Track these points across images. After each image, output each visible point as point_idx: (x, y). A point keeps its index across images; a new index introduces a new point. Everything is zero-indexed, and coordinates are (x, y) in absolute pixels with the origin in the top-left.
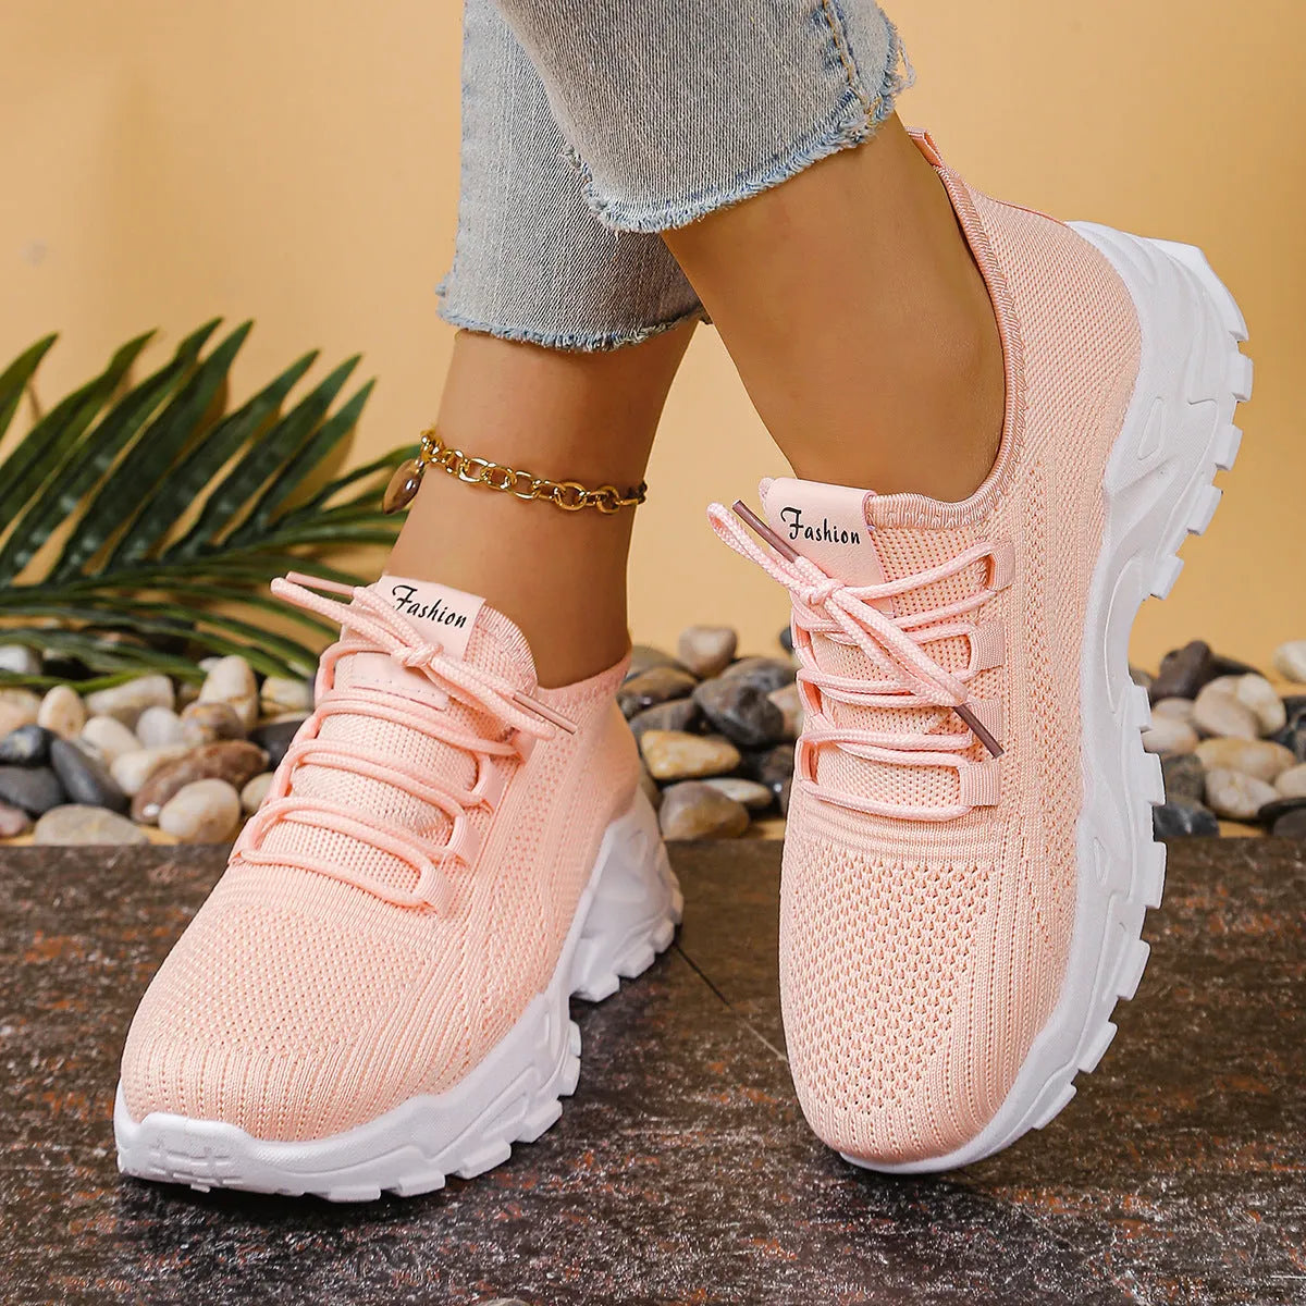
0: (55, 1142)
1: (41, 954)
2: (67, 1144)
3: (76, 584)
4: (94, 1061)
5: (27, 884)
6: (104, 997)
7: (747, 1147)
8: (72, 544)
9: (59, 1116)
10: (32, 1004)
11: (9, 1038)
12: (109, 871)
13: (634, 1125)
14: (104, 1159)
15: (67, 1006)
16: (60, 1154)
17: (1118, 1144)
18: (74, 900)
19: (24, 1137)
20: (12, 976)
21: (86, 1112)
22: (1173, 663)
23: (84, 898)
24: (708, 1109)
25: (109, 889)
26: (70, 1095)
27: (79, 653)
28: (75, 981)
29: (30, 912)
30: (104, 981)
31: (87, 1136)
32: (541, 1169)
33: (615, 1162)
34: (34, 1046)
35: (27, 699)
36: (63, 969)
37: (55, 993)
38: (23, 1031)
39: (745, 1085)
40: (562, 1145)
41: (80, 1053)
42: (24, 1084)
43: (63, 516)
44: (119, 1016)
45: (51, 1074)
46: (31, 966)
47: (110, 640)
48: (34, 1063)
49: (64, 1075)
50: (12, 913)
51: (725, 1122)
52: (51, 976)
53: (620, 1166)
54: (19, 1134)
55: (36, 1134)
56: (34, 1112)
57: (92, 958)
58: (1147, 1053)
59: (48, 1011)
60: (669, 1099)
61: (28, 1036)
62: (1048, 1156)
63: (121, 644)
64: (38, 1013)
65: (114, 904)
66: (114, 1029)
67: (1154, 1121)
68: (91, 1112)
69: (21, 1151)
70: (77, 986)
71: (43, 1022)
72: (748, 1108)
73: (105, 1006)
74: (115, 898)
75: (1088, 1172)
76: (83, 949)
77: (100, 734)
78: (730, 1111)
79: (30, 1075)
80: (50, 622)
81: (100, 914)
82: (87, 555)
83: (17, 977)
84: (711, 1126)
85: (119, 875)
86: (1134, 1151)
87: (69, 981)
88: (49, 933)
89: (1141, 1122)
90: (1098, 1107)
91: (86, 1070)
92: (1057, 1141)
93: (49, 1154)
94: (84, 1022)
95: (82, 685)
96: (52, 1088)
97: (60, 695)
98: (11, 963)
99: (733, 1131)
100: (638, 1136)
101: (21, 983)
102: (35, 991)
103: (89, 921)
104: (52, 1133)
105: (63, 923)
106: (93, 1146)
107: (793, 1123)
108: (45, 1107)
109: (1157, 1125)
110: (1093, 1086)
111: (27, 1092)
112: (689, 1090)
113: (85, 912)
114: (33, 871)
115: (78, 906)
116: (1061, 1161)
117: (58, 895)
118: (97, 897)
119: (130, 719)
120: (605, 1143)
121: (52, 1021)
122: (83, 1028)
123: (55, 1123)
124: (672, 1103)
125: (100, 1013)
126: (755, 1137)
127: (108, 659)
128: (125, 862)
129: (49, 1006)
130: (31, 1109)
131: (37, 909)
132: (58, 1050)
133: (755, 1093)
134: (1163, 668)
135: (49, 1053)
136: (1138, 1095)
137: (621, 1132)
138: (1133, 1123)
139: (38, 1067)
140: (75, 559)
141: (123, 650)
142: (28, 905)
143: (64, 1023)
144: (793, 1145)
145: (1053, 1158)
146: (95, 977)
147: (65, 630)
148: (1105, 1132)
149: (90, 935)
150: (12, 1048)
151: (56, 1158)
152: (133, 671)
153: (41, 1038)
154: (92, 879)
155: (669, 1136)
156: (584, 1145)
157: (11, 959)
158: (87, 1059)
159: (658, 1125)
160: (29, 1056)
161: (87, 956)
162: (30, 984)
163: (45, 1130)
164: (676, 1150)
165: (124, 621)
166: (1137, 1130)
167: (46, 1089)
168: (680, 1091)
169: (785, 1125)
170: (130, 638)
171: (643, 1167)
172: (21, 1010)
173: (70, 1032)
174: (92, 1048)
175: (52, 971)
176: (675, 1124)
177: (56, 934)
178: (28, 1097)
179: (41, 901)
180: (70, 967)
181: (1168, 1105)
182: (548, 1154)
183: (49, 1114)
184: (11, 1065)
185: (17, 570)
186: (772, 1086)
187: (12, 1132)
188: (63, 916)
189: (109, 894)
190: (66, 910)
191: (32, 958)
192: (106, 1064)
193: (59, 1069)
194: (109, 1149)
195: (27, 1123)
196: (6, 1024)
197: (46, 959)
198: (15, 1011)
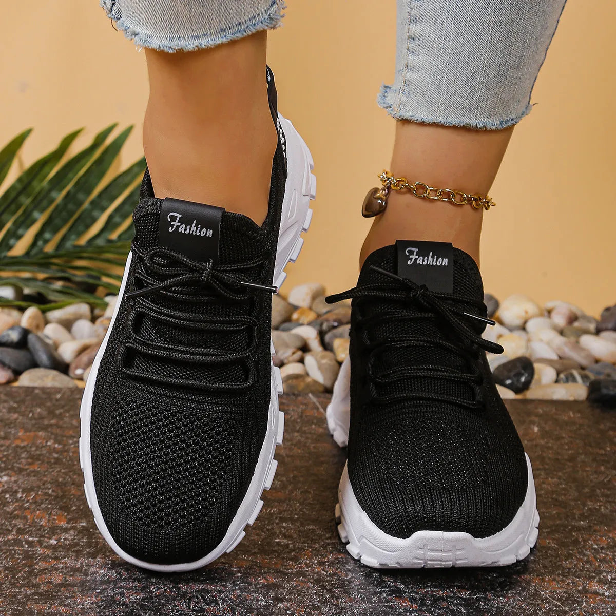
0: (30, 536)
1: (22, 441)
2: (36, 537)
3: (40, 256)
4: (50, 495)
5: (15, 405)
6: (55, 463)
8: (39, 236)
9: (33, 523)
10: (18, 465)
11: (6, 482)
12: (57, 400)
13: (332, 537)
14: (55, 545)
15: (36, 467)
16: (33, 542)
17: (585, 555)
18: (39, 414)
19: (14, 533)
20: (8, 451)
21: (47, 521)
22: (607, 314)
23: (45, 413)
25: (57, 409)
26: (38, 512)
27: (42, 291)
28: (40, 455)
29: (17, 419)
30: (56, 456)
31: (47, 533)
32: (284, 558)
33: (322, 555)
34: (19, 487)
35: (15, 313)
36: (34, 449)
37: (30, 460)
38: (13, 479)
40: (294, 546)
41: (44, 491)
42: (14, 506)
43: (34, 222)
44: (64, 473)
45: (28, 501)
46: (17, 446)
47: (58, 285)
48: (19, 495)
49: (35, 502)
50: (8, 419)
52: (28, 452)
53: (325, 558)
54: (12, 531)
55: (20, 531)
56: (19, 520)
57: (49, 443)
58: (598, 510)
59: (26, 469)
61: (16, 482)
62: (549, 560)
63: (63, 287)
64: (21, 471)
65: (60, 417)
66: (60, 480)
67: (604, 545)
68: (49, 521)
69: (12, 539)
70: (41, 458)
71: (23, 475)
73: (56, 468)
74: (60, 414)
75: (570, 569)
76: (44, 439)
77: (52, 331)
79: (17, 501)
80: (27, 275)
81: (53, 422)
82: (46, 241)
83: (10, 451)
85: (62, 403)
86: (593, 559)
87: (37, 455)
88: (26, 430)
89: (597, 545)
90: (574, 536)
91: (46, 500)
92: (553, 553)
93: (27, 542)
94: (45, 476)
95: (43, 307)
96: (28, 508)
97: (32, 311)
98: (7, 444)
100: (334, 543)
101: (12, 455)
102: (19, 459)
103: (47, 425)
104: (29, 531)
105: (34, 425)
106: (50, 538)
108: (25, 518)
109: (605, 547)
110: (572, 525)
111: (15, 510)
113: (45, 420)
114: (18, 399)
115: (41, 418)
116: (555, 563)
117: (31, 411)
118: (51, 413)
119: (68, 325)
120: (317, 546)
121: (28, 475)
122: (45, 479)
123: (30, 526)
125: (53, 471)
127: (57, 294)
128: (66, 396)
129: (27, 467)
130: (18, 519)
131: (20, 418)
132: (32, 489)
134: (602, 316)
135: (27, 491)
136: (595, 531)
137: (325, 541)
138: (592, 545)
139: (21, 497)
140: (40, 243)
141: (64, 290)
142: (16, 416)
143: (34, 476)
145: (551, 561)
146: (51, 453)
147: (34, 279)
148: (578, 549)
149: (48, 432)
150: (8, 487)
151: (31, 544)
152: (71, 300)
153: (22, 483)
154: (49, 404)
156: (305, 546)
157: (7, 443)
158: (46, 494)
160: (16, 492)
161: (47, 442)
162: (17, 456)
163: (24, 529)
165: (65, 275)
166: (595, 549)
167: (25, 509)
170: (68, 284)
171: (336, 559)
172: (12, 468)
173: (38, 480)
174: (49, 489)
175: (28, 449)
177: (30, 431)
178: (16, 512)
179: (23, 414)
180: (37, 447)
181: (611, 536)
182: (287, 550)
183: (27, 522)
184: (7, 496)
185: (10, 248)
187: (8, 530)
188: (34, 422)
189: (58, 412)
190: (35, 419)
191: (18, 442)
192: (57, 497)
193: (32, 499)
194: (58, 540)
195: (16, 525)
196: (4, 475)
197: (25, 443)
198: (9, 469)
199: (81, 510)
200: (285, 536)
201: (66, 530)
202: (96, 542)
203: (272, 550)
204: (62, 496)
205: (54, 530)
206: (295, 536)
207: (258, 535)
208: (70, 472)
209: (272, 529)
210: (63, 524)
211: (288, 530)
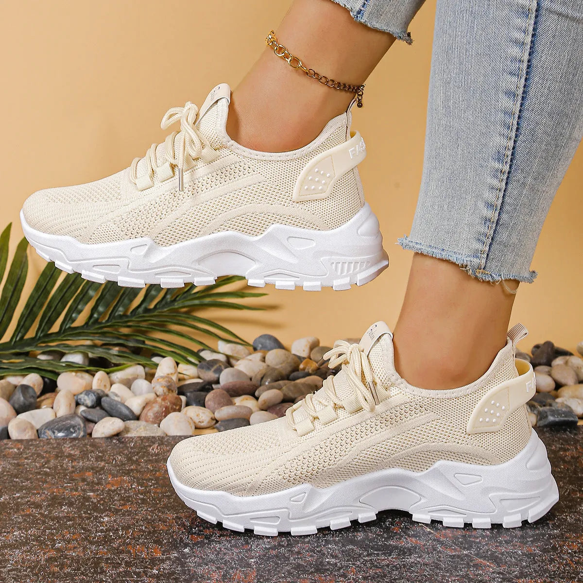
0: (137, 567)
1: (113, 485)
2: (141, 568)
3: (97, 326)
4: (144, 532)
5: (100, 454)
6: (142, 503)
7: (416, 564)
8: (94, 309)
9: (136, 556)
10: (114, 507)
11: (108, 522)
12: (131, 448)
13: (368, 555)
14: (157, 574)
15: (128, 507)
16: (140, 572)
17: (563, 559)
18: (120, 461)
19: (123, 565)
20: (103, 495)
21: (146, 554)
22: (539, 351)
23: (124, 460)
24: (396, 547)
25: (134, 456)
26: (138, 546)
27: (106, 356)
28: (129, 497)
29: (104, 467)
30: (141, 496)
31: (149, 565)
32: (335, 575)
33: (364, 571)
34: (119, 526)
35: (87, 376)
36: (123, 492)
37: (121, 502)
38: (112, 519)
39: (409, 536)
40: (341, 564)
41: (138, 528)
42: (118, 543)
43: (90, 298)
44: (150, 511)
45: (128, 538)
46: (110, 490)
47: (115, 350)
48: (120, 533)
49: (134, 538)
50: (98, 467)
51: (404, 553)
52: (119, 495)
53: (367, 574)
54: (120, 564)
55: (128, 564)
56: (125, 554)
57: (133, 486)
58: (566, 520)
59: (121, 510)
60: (379, 543)
61: (115, 521)
62: (537, 565)
63: (119, 351)
64: (117, 511)
65: (137, 462)
66: (149, 517)
67: (576, 549)
68: (148, 553)
69: (123, 571)
70: (130, 499)
71: (120, 515)
72: (412, 547)
73: (143, 507)
74: (137, 460)
75: (555, 572)
77: (118, 391)
78: (405, 548)
79: (120, 538)
80: (88, 343)
81: (133, 467)
82: (100, 314)
83: (105, 495)
84: (399, 555)
85: (136, 450)
86: (571, 562)
87: (126, 497)
88: (114, 476)
89: (571, 549)
90: (551, 543)
91: (142, 535)
92: (539, 558)
93: (135, 573)
94: (136, 514)
95: (107, 370)
96: (130, 544)
97: (100, 374)
98: (101, 489)
99: (409, 557)
100: (371, 560)
101: (107, 498)
102: (114, 501)
103: (128, 470)
104: (134, 563)
105: (118, 471)
106: (152, 569)
107: (432, 553)
108: (129, 552)
109: (577, 551)
110: (548, 534)
111: (120, 545)
112: (387, 539)
113: (126, 466)
114: (101, 449)
115: (123, 464)
116: (543, 567)
118: (129, 459)
119: (128, 383)
120: (358, 563)
121: (124, 515)
122: (137, 517)
123: (134, 559)
124: (381, 545)
125: (142, 510)
126: (418, 559)
127: (117, 358)
128: (138, 444)
129: (121, 508)
130: (123, 553)
131: (107, 465)
132: (129, 527)
133: (414, 539)
134: (533, 353)
135: (125, 528)
136: (566, 538)
137: (364, 558)
138: (567, 550)
139: (122, 534)
140: (95, 315)
141: (121, 354)
142: (103, 464)
143: (128, 515)
144: (434, 562)
145: (539, 566)
146: (137, 495)
147: (94, 346)
148: (557, 554)
149: (131, 476)
150: (110, 526)
151: (138, 574)
152: (130, 363)
153: (120, 522)
154: (126, 452)
155: (383, 560)
156: (350, 564)
157: (101, 487)
158: (141, 530)
159: (378, 555)
160: (117, 530)
161: (131, 485)
162: (111, 498)
163: (131, 562)
164: (388, 566)
165: (121, 341)
166: (569, 553)
167: (128, 544)
168: (384, 539)
169: (429, 554)
170: (124, 349)
171: (376, 573)
172: (110, 510)
173: (132, 519)
174: (142, 526)
175: (119, 492)
176: (384, 554)
177: (117, 476)
178: (121, 548)
179: (108, 462)
180: (125, 490)
182: (336, 568)
183: (131, 556)
184: (111, 534)
185: (73, 321)
186: (419, 537)
187: (118, 563)
188: (118, 468)
189: (134, 458)
190: (118, 466)
191: (109, 487)
192: (150, 533)
193: (131, 536)
194: (159, 570)
195: (123, 559)
196: (105, 516)
197: (115, 487)
198: (107, 510)
199: (171, 543)
200: (332, 556)
201: (163, 561)
202: (188, 570)
203: (325, 569)
204: (153, 531)
205: (154, 562)
206: (340, 556)
207: (311, 556)
208: (155, 510)
209: (321, 550)
210: (159, 555)
211: (333, 551)
